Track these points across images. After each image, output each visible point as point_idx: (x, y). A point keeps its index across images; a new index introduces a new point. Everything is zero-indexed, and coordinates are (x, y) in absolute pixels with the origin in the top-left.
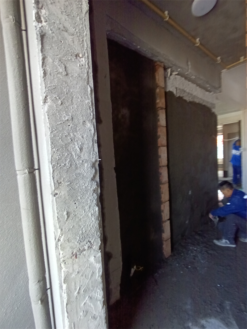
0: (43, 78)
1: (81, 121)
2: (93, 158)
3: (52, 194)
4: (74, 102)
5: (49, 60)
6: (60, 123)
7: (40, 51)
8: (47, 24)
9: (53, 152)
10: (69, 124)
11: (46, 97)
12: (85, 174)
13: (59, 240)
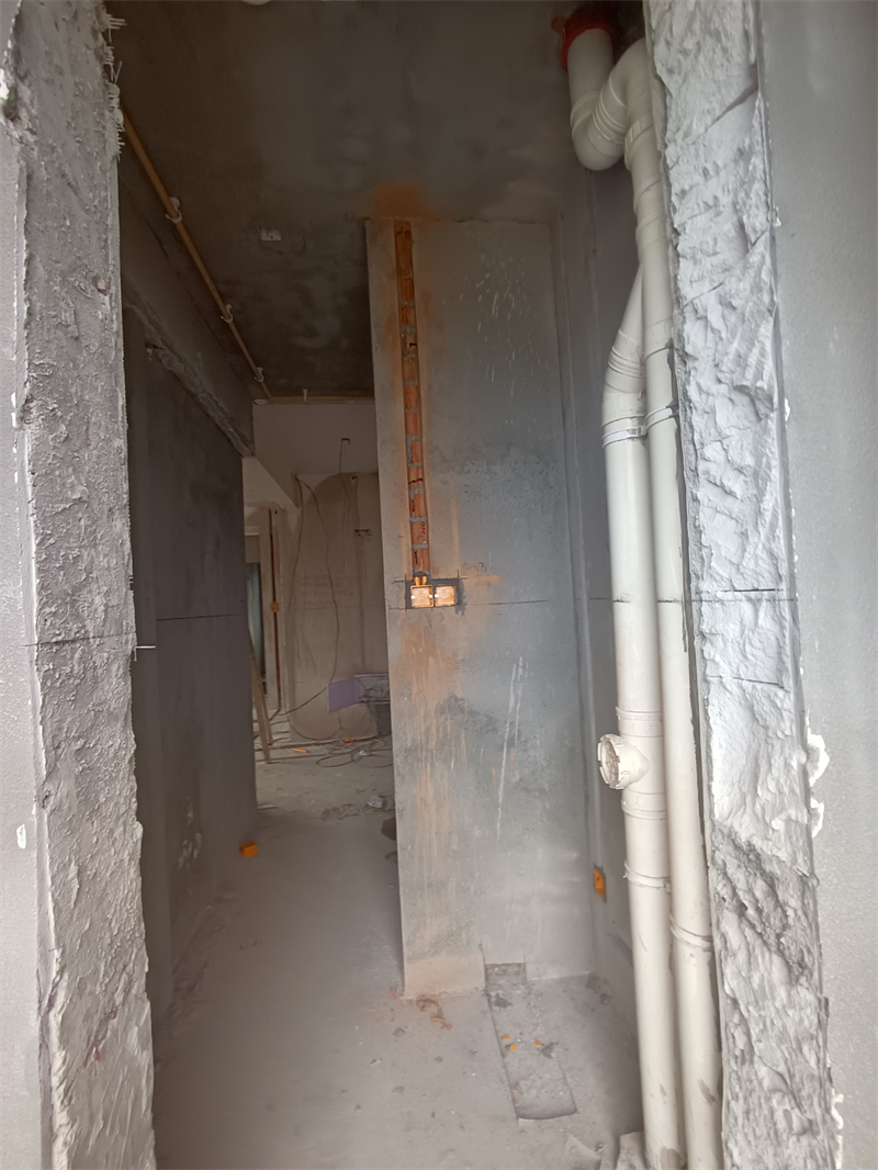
0: (25, 328)
1: (106, 508)
2: (127, 642)
3: (38, 796)
4: (91, 437)
5: (41, 271)
6: (62, 507)
7: (23, 230)
8: (36, 142)
9: (43, 622)
10: (80, 515)
11: (27, 401)
12: (113, 705)
13: (51, 1005)
